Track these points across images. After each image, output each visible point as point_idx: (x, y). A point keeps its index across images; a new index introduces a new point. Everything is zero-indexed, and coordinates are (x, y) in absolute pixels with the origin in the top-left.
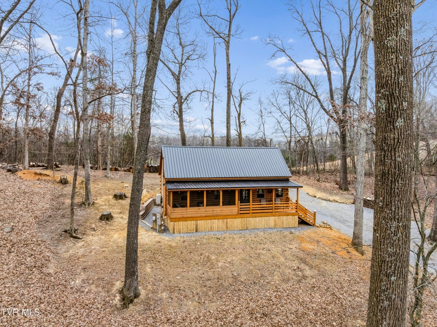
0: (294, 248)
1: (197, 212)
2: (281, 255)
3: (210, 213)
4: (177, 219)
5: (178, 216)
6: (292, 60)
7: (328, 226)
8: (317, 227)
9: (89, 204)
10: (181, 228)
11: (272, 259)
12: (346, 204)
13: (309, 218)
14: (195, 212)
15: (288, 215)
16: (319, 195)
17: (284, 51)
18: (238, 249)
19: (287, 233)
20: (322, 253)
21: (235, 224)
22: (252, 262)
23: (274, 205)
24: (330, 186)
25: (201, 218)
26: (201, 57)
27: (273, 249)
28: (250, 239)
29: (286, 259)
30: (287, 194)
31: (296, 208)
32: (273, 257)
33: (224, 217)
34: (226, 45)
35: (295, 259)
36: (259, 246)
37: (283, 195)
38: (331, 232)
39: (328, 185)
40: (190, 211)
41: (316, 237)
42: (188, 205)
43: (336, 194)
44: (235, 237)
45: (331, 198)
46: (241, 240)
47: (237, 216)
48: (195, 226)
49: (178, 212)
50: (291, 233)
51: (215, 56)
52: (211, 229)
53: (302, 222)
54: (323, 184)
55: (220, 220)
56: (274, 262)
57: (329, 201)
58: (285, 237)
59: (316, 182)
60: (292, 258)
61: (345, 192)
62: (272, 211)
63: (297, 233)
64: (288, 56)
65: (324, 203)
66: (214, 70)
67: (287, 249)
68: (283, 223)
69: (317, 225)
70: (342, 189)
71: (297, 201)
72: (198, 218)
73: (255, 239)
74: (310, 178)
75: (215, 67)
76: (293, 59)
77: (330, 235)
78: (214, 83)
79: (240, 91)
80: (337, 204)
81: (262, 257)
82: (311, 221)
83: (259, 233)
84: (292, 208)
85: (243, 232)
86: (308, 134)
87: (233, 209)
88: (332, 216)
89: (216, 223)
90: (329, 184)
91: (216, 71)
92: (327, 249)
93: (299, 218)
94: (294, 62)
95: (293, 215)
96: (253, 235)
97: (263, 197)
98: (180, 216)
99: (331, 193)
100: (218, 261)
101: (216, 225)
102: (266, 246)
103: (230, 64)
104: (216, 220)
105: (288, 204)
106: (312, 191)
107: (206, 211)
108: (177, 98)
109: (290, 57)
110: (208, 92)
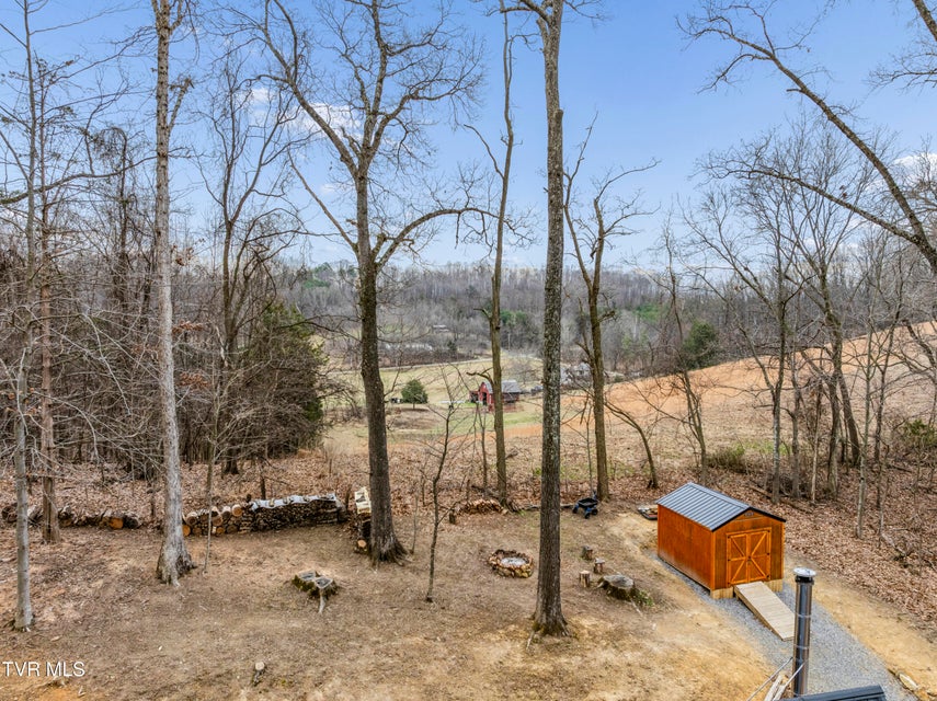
6: (804, 90)
17: (772, 57)
26: (464, 86)
34: (545, 35)
51: (508, 82)
64: (790, 75)
66: (505, 133)
75: (508, 122)
76: (806, 85)
78: (505, 180)
79: (596, 203)
91: (511, 137)
94: (812, 97)
103: (559, 116)
108: (355, 248)
109: (797, 81)
110: (482, 213)
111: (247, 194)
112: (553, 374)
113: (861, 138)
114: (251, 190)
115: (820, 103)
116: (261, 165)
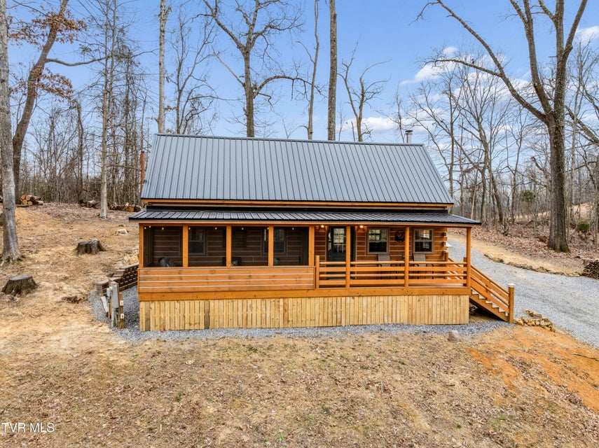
0: (457, 383)
1: (207, 278)
2: (419, 405)
3: (241, 283)
4: (154, 296)
5: (158, 288)
6: (453, 15)
7: (543, 323)
8: (517, 323)
9: (8, 260)
10: (167, 319)
11: (391, 419)
12: (568, 275)
13: (497, 303)
14: (203, 277)
15: (443, 294)
16: (508, 257)
18: (294, 384)
19: (440, 338)
20: (541, 403)
21: (308, 313)
22: (327, 430)
23: (408, 269)
24: (530, 243)
25: (218, 295)
27: (399, 386)
28: (338, 353)
29: (433, 421)
30: (443, 244)
31: (465, 278)
32: (395, 413)
33: (279, 294)
35: (460, 421)
36: (359, 376)
37: (433, 246)
38: (554, 339)
39: (525, 242)
40: (192, 276)
41: (516, 351)
42: (185, 261)
43: (544, 257)
44: (299, 344)
45: (536, 264)
46: (312, 355)
47: (311, 293)
48: (202, 315)
49: (158, 279)
50: (451, 338)
52: (246, 323)
53: (479, 311)
54: (515, 241)
55: (268, 301)
56: (396, 430)
57: (531, 269)
58: (434, 350)
59: (501, 236)
60: (451, 417)
61: (561, 254)
62: (401, 282)
63: (468, 339)
64: (447, 9)
65: (521, 274)
67: (437, 387)
68: (430, 312)
69: (517, 319)
70: (554, 249)
71: (466, 259)
72: (212, 296)
73: (353, 354)
74: (488, 231)
76: (456, 14)
77: (553, 345)
78: (315, 65)
79: (361, 79)
80: (549, 275)
81: (362, 411)
82: (501, 310)
83: (366, 336)
84: (452, 277)
85: (324, 332)
86: (483, 160)
87: (303, 275)
88: (544, 300)
89: (258, 309)
90: (527, 241)
91: (318, 45)
92: (554, 388)
93: (471, 301)
94: (457, 18)
95: (457, 293)
96: (349, 343)
97: (385, 250)
98: (165, 288)
99: (532, 255)
100: (220, 421)
101: (259, 311)
102: (380, 374)
104: (259, 301)
105: (444, 265)
106: (494, 252)
107: (230, 278)
108: (244, 85)
109: (450, 11)
110: (304, 82)
111: (189, 76)
112: (332, 124)
113: (477, 34)
114: (190, 76)
115: (460, 20)
116: (195, 63)
